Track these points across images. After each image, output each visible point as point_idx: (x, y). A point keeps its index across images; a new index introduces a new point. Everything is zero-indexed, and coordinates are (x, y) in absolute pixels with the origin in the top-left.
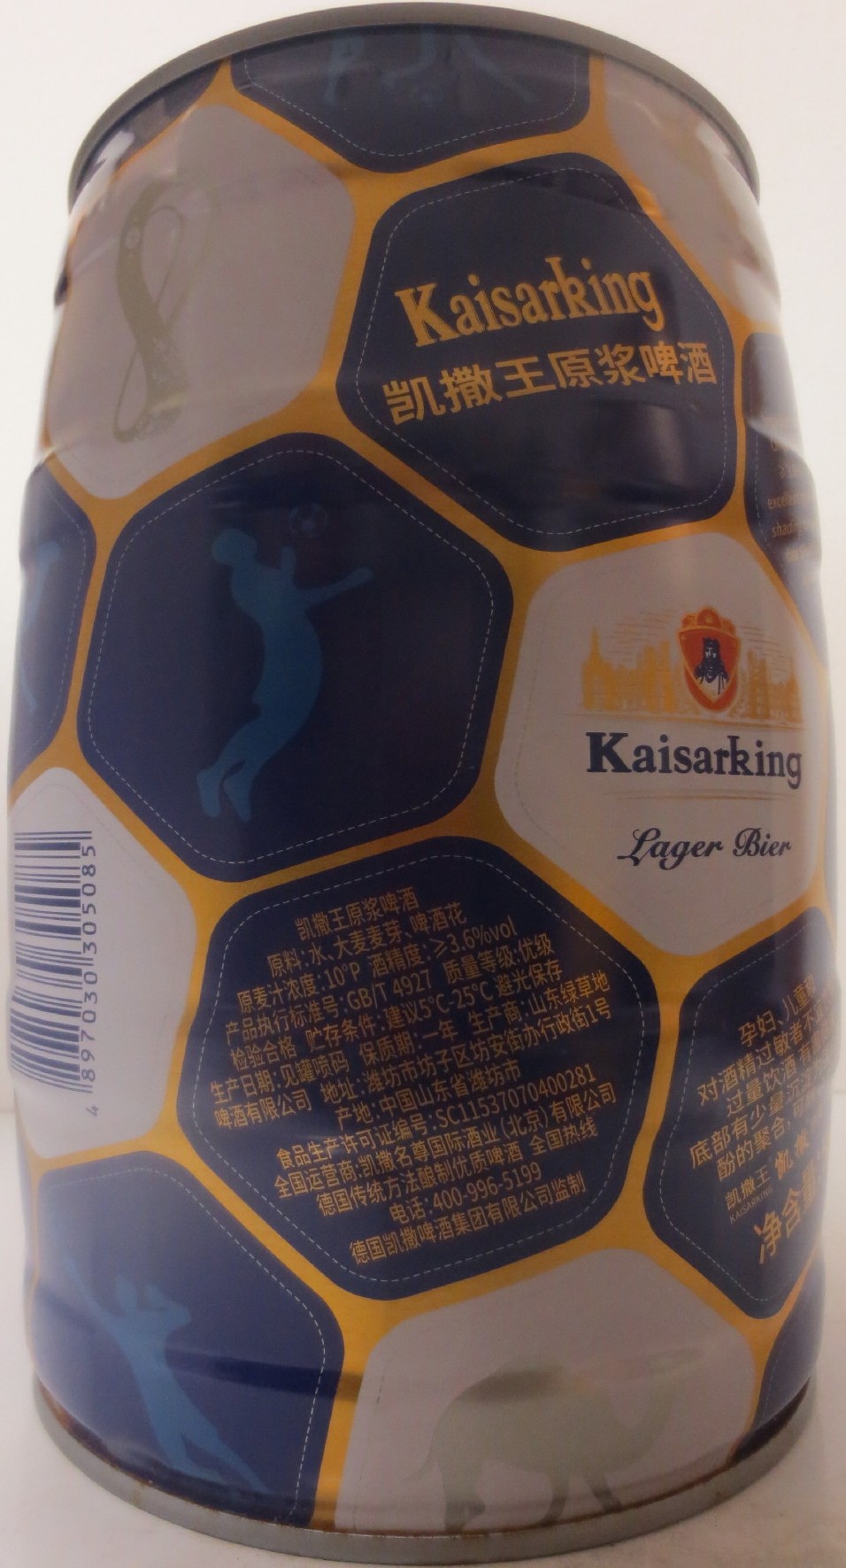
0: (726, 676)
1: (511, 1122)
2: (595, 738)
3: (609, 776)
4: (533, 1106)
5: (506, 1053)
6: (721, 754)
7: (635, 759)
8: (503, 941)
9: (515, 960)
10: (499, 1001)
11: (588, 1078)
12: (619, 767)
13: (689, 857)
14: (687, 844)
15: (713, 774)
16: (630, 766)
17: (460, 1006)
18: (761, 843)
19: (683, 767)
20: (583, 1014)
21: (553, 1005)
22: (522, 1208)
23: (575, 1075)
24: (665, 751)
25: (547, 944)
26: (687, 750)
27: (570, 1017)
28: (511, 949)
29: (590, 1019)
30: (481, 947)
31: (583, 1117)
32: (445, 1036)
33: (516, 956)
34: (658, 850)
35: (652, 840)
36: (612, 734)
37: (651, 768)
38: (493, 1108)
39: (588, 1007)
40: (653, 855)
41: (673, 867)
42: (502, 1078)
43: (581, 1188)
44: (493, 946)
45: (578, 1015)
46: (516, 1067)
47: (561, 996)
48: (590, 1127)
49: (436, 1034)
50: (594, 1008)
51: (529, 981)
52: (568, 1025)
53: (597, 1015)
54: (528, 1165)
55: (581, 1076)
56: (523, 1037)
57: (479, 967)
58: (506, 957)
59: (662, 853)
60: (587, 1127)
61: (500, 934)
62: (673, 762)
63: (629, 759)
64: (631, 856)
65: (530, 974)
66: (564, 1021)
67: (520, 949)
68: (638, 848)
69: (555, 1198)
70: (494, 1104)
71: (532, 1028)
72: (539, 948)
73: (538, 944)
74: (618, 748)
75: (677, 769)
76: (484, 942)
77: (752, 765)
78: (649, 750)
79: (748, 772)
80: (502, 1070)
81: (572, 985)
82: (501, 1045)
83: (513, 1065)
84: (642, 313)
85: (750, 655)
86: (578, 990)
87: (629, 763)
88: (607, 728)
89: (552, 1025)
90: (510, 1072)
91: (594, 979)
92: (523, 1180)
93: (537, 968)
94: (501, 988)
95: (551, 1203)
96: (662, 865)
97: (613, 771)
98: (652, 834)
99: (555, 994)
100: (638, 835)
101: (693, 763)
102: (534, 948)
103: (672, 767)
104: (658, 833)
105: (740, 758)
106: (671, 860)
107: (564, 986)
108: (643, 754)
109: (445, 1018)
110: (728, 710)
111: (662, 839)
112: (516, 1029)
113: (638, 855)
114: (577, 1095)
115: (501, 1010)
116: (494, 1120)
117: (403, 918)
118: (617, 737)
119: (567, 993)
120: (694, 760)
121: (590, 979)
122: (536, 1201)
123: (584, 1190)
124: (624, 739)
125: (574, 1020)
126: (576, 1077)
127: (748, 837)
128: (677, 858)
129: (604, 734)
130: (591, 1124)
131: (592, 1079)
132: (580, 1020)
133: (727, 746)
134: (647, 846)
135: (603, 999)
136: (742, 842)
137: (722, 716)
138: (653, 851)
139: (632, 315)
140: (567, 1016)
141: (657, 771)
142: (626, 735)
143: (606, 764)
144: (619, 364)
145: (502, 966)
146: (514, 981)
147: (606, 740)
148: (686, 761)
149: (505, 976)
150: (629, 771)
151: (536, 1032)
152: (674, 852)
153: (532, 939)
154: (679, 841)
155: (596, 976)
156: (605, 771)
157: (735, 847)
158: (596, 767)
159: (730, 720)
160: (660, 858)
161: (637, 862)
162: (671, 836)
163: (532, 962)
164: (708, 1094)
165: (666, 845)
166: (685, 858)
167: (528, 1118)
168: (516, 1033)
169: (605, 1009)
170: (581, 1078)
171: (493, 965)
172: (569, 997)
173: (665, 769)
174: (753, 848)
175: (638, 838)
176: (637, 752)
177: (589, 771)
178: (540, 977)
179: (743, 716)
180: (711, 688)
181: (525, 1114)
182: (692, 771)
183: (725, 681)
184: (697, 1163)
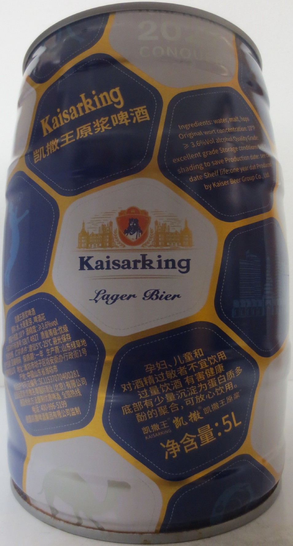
0: (141, 232)
1: (55, 386)
2: (82, 259)
3: (86, 271)
4: (61, 381)
5: (54, 363)
6: (136, 262)
7: (96, 265)
8: (54, 327)
9: (58, 333)
10: (54, 346)
11: (77, 375)
12: (90, 268)
13: (119, 300)
14: (118, 296)
15: (131, 269)
16: (94, 267)
17: (45, 347)
18: (159, 295)
19: (116, 267)
20: (78, 353)
21: (69, 349)
22: (62, 415)
23: (73, 373)
24: (108, 262)
25: (66, 328)
26: (119, 261)
27: (73, 354)
28: (57, 329)
29: (79, 355)
30: (49, 328)
31: (76, 388)
32: (41, 356)
33: (58, 332)
34: (105, 297)
35: (102, 294)
36: (87, 257)
37: (102, 268)
38: (51, 381)
39: (80, 351)
40: (103, 299)
41: (112, 303)
42: (53, 371)
43: (80, 413)
44: (52, 328)
45: (76, 353)
46: (56, 368)
47: (71, 346)
48: (79, 392)
49: (39, 354)
50: (81, 351)
51: (61, 340)
52: (72, 356)
53: (82, 354)
54: (63, 401)
55: (75, 374)
56: (59, 358)
57: (49, 334)
58: (55, 332)
59: (107, 299)
60: (77, 392)
61: (54, 324)
62: (111, 265)
63: (93, 265)
64: (94, 299)
65: (62, 338)
66: (71, 355)
67: (59, 329)
68: (97, 297)
69: (71, 414)
70: (51, 379)
71: (61, 356)
72: (64, 330)
73: (64, 328)
74: (90, 262)
75: (113, 268)
76: (50, 326)
77: (155, 264)
78: (102, 262)
79: (151, 268)
80: (53, 368)
81: (74, 343)
82: (52, 360)
83: (56, 367)
84: (114, 103)
85: (156, 223)
86: (76, 344)
87: (93, 266)
88: (86, 255)
89: (67, 356)
90: (55, 369)
91: (81, 341)
92: (62, 406)
93: (64, 336)
94: (54, 342)
95: (70, 416)
96: (107, 303)
97: (88, 270)
98: (103, 292)
99: (70, 345)
100: (97, 292)
101: (121, 266)
102: (63, 329)
103: (111, 267)
104: (105, 291)
105: (148, 262)
106: (110, 301)
107: (72, 343)
108: (99, 263)
109: (41, 350)
110: (141, 245)
111: (107, 293)
112: (57, 356)
113: (97, 299)
114: (74, 380)
115: (54, 349)
116: (51, 384)
117: (32, 317)
118: (89, 258)
119: (73, 345)
120: (121, 264)
121: (80, 341)
122: (66, 414)
123: (80, 414)
124: (92, 258)
125: (74, 355)
126: (73, 374)
127: (151, 293)
128: (113, 301)
129: (85, 257)
130: (79, 391)
131: (79, 376)
132: (76, 355)
133: (140, 258)
134: (101, 296)
135: (85, 349)
136: (148, 294)
137: (139, 247)
138: (103, 298)
139: (111, 105)
140: (72, 353)
141: (105, 269)
142: (93, 257)
143: (85, 267)
144: (101, 125)
145: (54, 335)
146: (58, 340)
147: (85, 259)
148: (118, 265)
149: (55, 338)
150: (94, 269)
151: (62, 357)
152: (112, 298)
153: (62, 326)
154: (114, 294)
155: (82, 340)
156: (85, 270)
157: (144, 297)
158: (82, 268)
159: (142, 248)
160: (106, 300)
161: (96, 301)
162: (111, 292)
163: (62, 334)
164: (126, 388)
165: (108, 296)
166: (117, 300)
167: (60, 385)
168: (57, 357)
169: (85, 352)
170: (75, 375)
171: (52, 334)
172: (74, 347)
173: (108, 268)
174: (154, 297)
175: (97, 293)
176: (97, 262)
177: (79, 270)
178: (65, 339)
179: (151, 246)
180: (132, 237)
181: (59, 384)
182: (121, 269)
183: (140, 233)
184: (125, 413)
